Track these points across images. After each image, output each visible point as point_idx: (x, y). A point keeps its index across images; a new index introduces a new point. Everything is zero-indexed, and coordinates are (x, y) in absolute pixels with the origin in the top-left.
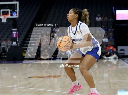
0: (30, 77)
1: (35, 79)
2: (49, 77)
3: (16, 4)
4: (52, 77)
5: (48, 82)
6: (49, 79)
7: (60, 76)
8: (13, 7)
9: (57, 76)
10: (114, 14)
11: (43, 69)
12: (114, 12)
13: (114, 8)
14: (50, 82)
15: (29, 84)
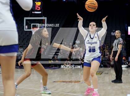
0: (54, 82)
1: (59, 83)
2: (71, 82)
3: (45, 20)
4: (73, 82)
5: (70, 86)
6: (70, 84)
7: (80, 81)
8: (42, 22)
9: (78, 81)
10: (127, 30)
11: (66, 75)
12: (126, 28)
13: (126, 25)
14: (71, 87)
15: (53, 87)
